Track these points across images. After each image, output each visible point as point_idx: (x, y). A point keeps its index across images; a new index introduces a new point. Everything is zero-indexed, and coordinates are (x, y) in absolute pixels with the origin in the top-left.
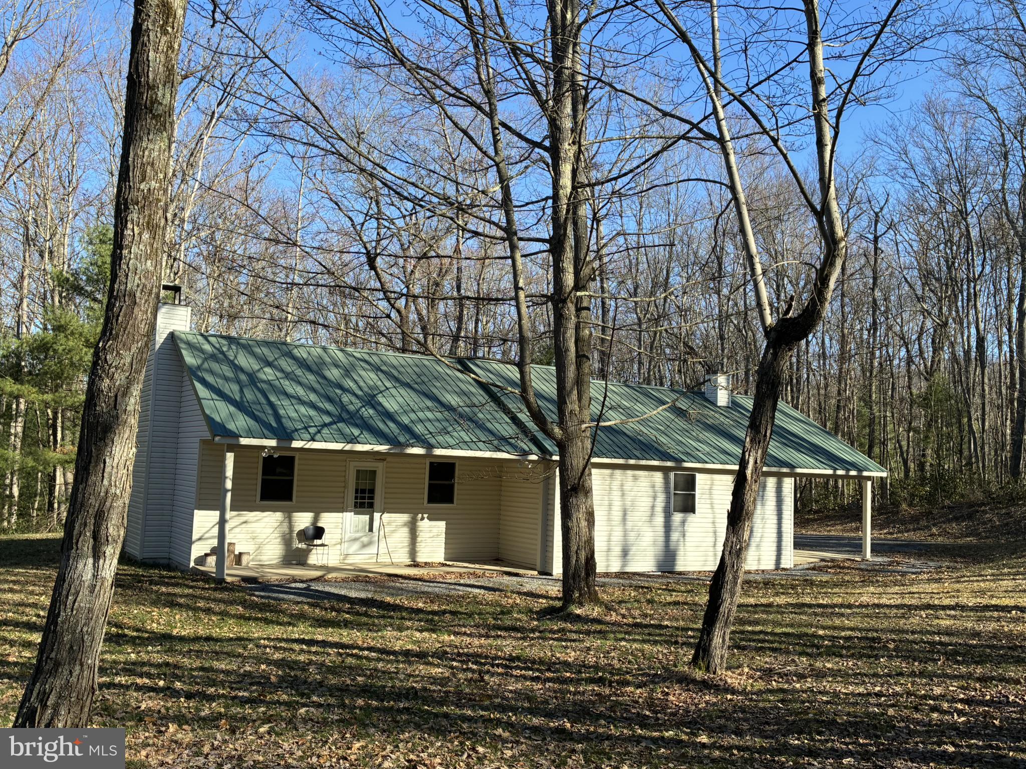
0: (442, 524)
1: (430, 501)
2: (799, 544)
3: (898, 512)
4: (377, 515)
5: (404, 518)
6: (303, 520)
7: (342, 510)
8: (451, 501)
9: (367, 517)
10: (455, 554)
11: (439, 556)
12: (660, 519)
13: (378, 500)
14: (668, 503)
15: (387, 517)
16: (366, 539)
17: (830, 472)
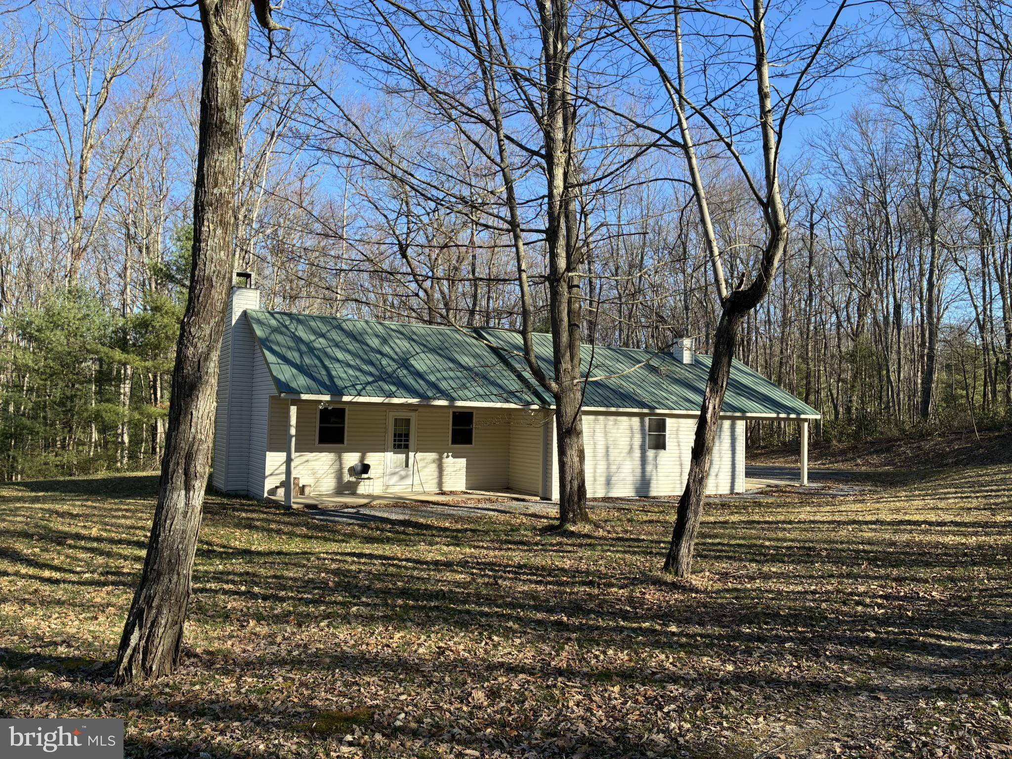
0: (462, 462)
1: (454, 442)
2: (750, 473)
4: (411, 454)
5: (433, 456)
6: (352, 459)
7: (385, 450)
8: (470, 442)
9: (404, 456)
10: (474, 484)
11: (461, 486)
12: (637, 453)
13: (412, 442)
14: (644, 442)
15: (419, 455)
16: (403, 473)
17: (774, 415)
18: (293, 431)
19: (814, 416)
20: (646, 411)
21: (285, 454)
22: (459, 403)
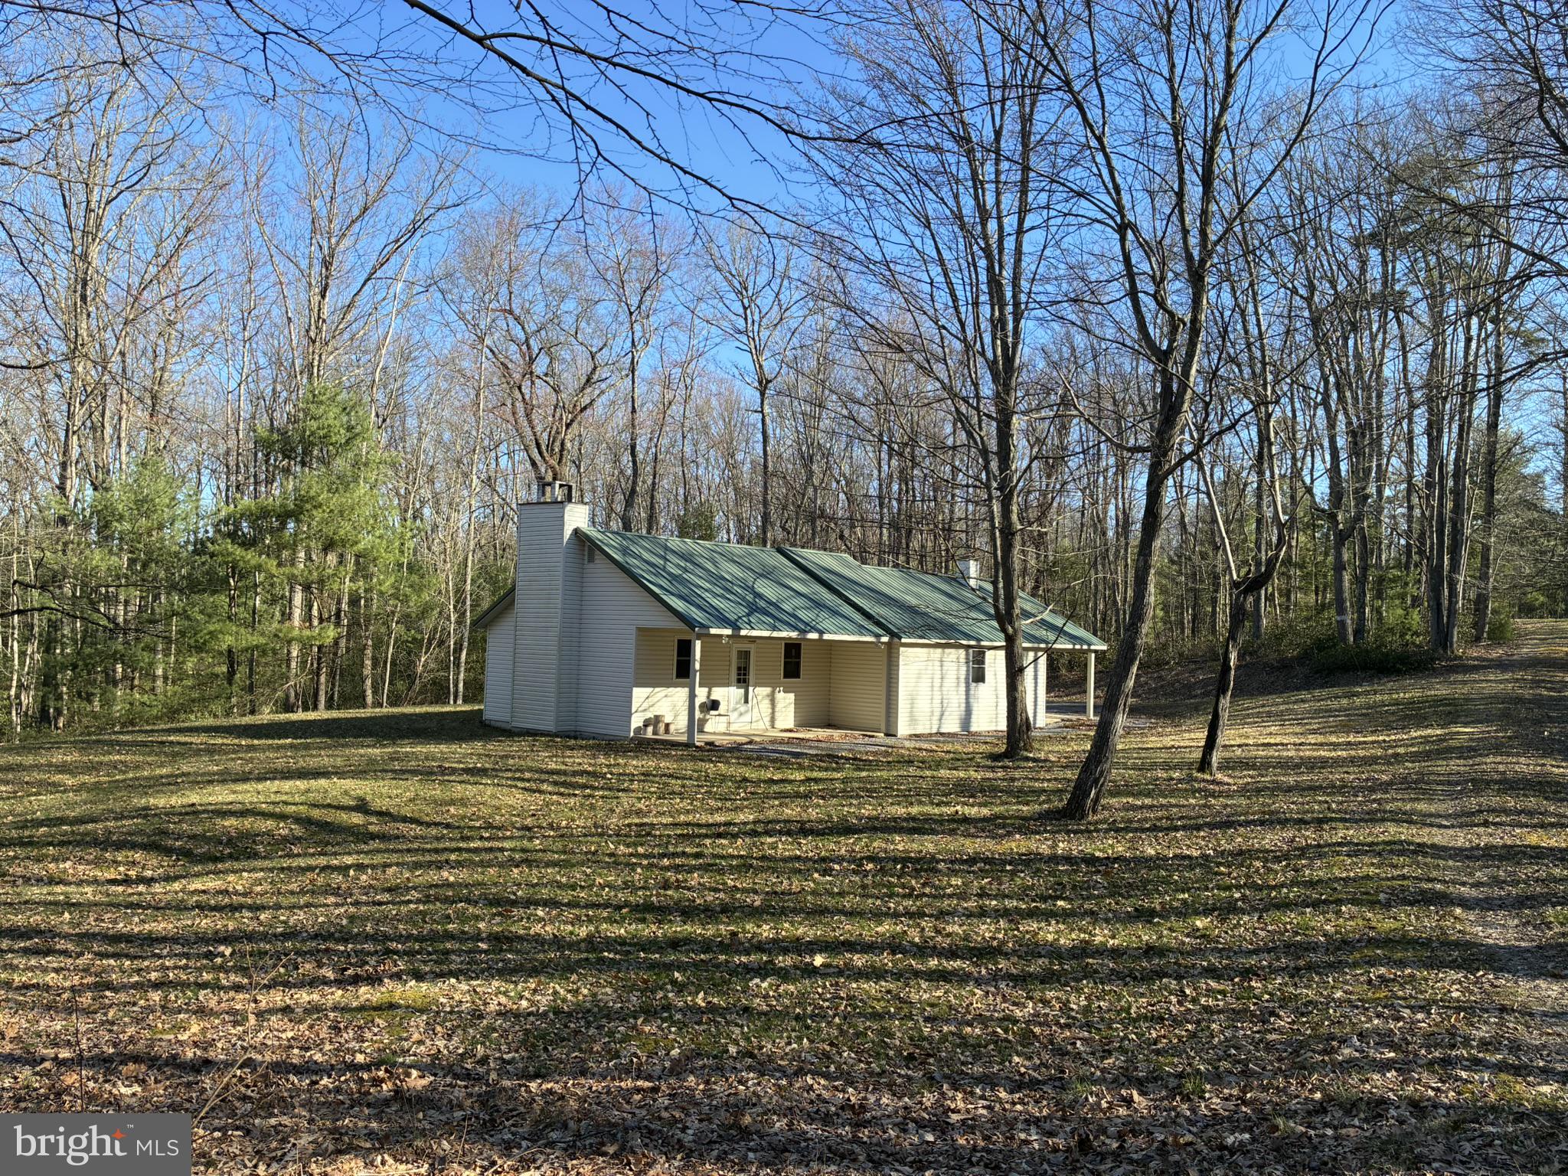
0: (791, 696)
1: (785, 676)
3: (1058, 677)
4: (751, 689)
5: (768, 690)
6: (701, 694)
7: (728, 685)
8: (798, 676)
9: (742, 691)
10: (804, 723)
11: (791, 724)
12: (962, 688)
13: (752, 677)
14: (968, 674)
15: (758, 690)
16: (743, 709)
17: (1070, 646)
18: (697, 666)
19: (1103, 647)
20: (973, 643)
21: (687, 690)
22: (826, 637)
